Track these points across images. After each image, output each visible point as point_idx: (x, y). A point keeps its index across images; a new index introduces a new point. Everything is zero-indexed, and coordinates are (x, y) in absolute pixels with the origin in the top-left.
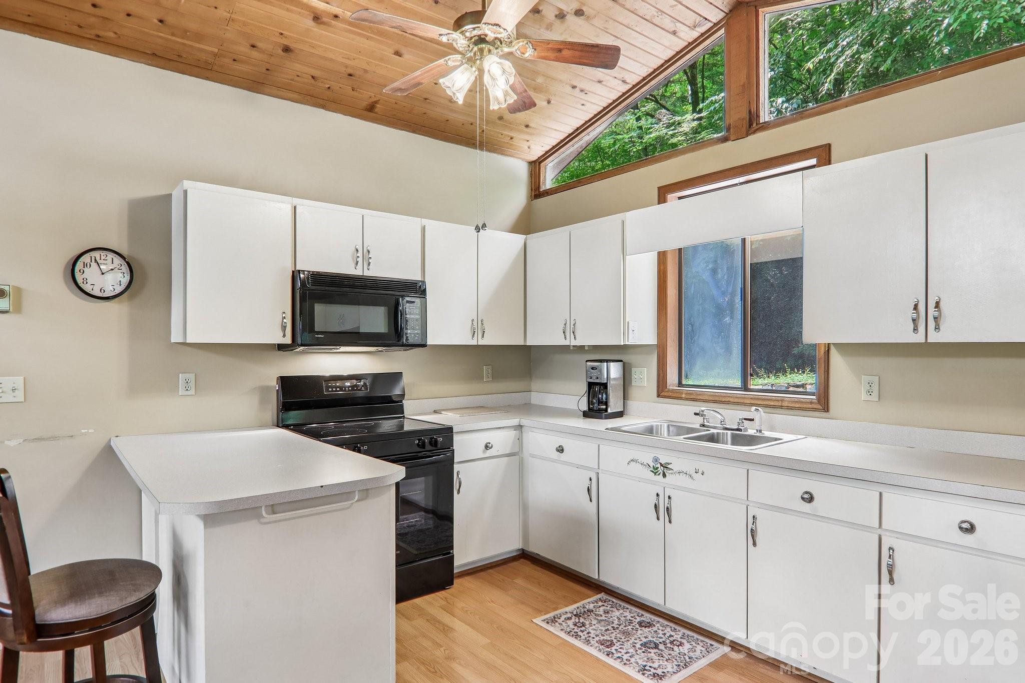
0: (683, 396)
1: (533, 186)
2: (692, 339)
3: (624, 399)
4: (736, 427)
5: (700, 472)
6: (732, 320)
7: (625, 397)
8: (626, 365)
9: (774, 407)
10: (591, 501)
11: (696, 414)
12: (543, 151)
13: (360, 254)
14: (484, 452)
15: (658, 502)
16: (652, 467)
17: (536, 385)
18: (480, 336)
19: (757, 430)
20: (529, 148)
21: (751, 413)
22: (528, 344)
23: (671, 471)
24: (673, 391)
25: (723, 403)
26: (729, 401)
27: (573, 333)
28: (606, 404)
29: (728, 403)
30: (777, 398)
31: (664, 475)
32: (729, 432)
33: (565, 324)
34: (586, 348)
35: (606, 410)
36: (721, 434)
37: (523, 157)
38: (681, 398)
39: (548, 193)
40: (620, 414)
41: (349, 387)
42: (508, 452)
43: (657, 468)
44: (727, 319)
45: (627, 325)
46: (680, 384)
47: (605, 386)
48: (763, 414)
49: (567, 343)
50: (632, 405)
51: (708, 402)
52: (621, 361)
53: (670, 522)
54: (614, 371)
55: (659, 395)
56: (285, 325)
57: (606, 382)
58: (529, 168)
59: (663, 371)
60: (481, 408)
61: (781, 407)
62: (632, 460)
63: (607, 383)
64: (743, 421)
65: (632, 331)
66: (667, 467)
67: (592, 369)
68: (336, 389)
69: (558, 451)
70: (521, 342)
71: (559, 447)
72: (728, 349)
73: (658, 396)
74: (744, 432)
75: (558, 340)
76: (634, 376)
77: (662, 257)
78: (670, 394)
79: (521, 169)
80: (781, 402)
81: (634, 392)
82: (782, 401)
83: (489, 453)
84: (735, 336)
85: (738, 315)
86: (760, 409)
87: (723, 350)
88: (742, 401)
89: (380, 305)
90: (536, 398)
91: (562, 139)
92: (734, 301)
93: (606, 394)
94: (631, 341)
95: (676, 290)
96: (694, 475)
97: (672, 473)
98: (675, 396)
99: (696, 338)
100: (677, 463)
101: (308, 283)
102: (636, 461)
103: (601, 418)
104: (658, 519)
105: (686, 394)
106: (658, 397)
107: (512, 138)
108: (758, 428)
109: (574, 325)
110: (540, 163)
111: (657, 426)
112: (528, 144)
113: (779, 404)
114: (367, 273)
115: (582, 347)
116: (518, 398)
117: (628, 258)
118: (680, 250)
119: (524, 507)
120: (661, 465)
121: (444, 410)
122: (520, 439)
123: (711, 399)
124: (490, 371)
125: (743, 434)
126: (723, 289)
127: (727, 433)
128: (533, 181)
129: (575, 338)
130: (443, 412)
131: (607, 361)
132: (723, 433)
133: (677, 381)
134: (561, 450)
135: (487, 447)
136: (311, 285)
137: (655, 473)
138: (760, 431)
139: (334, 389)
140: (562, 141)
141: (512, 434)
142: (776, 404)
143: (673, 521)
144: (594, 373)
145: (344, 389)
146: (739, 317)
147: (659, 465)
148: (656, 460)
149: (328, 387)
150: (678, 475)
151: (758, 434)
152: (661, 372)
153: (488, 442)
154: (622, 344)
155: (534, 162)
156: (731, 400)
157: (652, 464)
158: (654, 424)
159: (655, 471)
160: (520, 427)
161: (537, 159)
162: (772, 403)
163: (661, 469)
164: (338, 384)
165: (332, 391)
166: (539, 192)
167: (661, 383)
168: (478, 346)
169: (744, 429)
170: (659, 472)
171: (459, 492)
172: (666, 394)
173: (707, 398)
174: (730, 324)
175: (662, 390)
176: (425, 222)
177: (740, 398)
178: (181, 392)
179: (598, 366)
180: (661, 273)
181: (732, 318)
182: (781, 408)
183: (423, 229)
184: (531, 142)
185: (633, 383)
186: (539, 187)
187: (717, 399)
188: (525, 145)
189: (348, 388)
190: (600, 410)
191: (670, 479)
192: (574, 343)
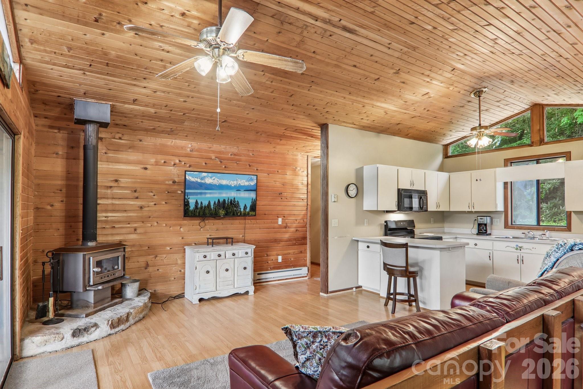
1: (444, 154)
3: (491, 229)
5: (534, 248)
8: (492, 218)
10: (490, 259)
11: (523, 233)
13: (411, 183)
15: (518, 258)
17: (446, 225)
18: (438, 208)
22: (451, 210)
23: (523, 249)
24: (510, 226)
25: (531, 230)
26: (534, 229)
27: (473, 207)
28: (486, 231)
31: (520, 250)
33: (469, 204)
35: (486, 233)
37: (441, 144)
38: (515, 229)
39: (451, 157)
40: (490, 234)
41: (402, 224)
45: (497, 205)
46: (512, 224)
47: (486, 225)
49: (470, 210)
50: (494, 231)
52: (490, 216)
53: (523, 264)
56: (396, 205)
57: (485, 223)
58: (442, 147)
62: (507, 246)
64: (541, 235)
66: (521, 247)
68: (399, 225)
73: (505, 228)
75: (466, 209)
76: (495, 221)
80: (554, 229)
81: (494, 227)
90: (447, 230)
93: (486, 227)
98: (512, 228)
100: (525, 246)
102: (509, 246)
103: (485, 235)
104: (518, 263)
109: (473, 204)
110: (448, 146)
114: (413, 188)
117: (497, 183)
120: (519, 247)
128: (444, 152)
131: (486, 216)
134: (476, 245)
136: (403, 193)
138: (548, 238)
143: (524, 263)
144: (481, 220)
147: (518, 247)
148: (517, 246)
150: (525, 249)
152: (506, 220)
155: (445, 145)
157: (515, 247)
159: (517, 249)
163: (519, 248)
164: (399, 223)
166: (447, 156)
167: (506, 223)
168: (437, 211)
172: (508, 227)
175: (506, 226)
176: (425, 171)
177: (537, 228)
178: (365, 225)
179: (482, 218)
183: (425, 173)
185: (494, 224)
186: (447, 154)
188: (442, 140)
190: (483, 233)
191: (522, 251)
192: (473, 210)
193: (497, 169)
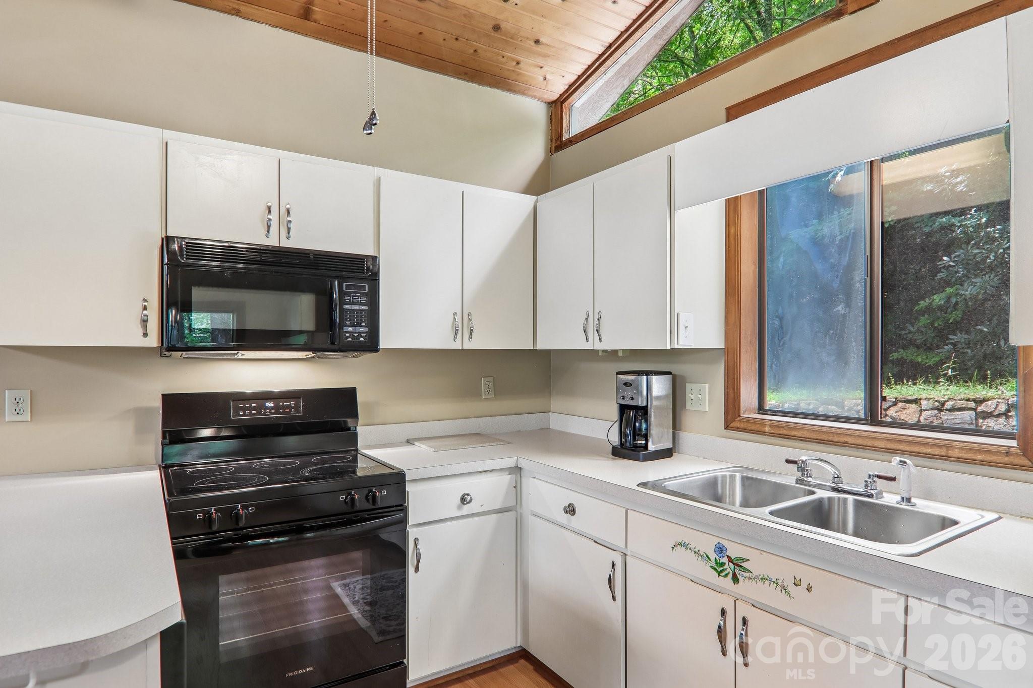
0: (767, 429)
1: (554, 135)
2: (780, 341)
3: (674, 428)
4: (861, 489)
5: (804, 585)
6: (848, 309)
7: (676, 426)
8: (678, 380)
9: (931, 456)
10: (614, 599)
11: (788, 461)
12: (565, 84)
13: (274, 216)
14: (459, 508)
15: (725, 623)
16: (713, 560)
17: (556, 403)
18: (466, 336)
19: (903, 498)
20: (545, 79)
21: (892, 465)
22: (540, 347)
23: (747, 574)
24: (750, 421)
25: (835, 445)
26: (846, 443)
27: (597, 331)
28: (646, 437)
29: (845, 444)
30: (938, 441)
31: (735, 579)
32: (851, 498)
33: (587, 319)
34: (620, 354)
35: (646, 447)
36: (836, 500)
37: (538, 95)
38: (763, 433)
39: (572, 141)
40: (666, 454)
41: (270, 408)
42: (498, 506)
43: (723, 564)
44: (840, 308)
45: (675, 318)
46: (761, 409)
47: (644, 410)
48: (914, 469)
49: (588, 346)
50: (687, 438)
51: (809, 441)
52: (669, 373)
53: (746, 665)
54: (659, 386)
55: (728, 427)
56: (146, 318)
57: (645, 404)
58: (548, 112)
59: (734, 389)
60: (479, 437)
61: (946, 458)
62: (680, 544)
63: (647, 406)
64: (875, 479)
65: (684, 328)
66: (741, 566)
67: (625, 384)
68: (251, 412)
69: (566, 512)
70: (529, 346)
71: (569, 506)
72: (842, 356)
74: (877, 499)
75: (578, 343)
76: (689, 396)
77: (733, 206)
78: (745, 425)
79: (537, 111)
80: (945, 449)
81: (689, 420)
82: (948, 447)
83: (466, 510)
84: (854, 334)
85: (859, 300)
86: (908, 461)
87: (833, 358)
88: (870, 443)
89: (303, 291)
90: (557, 422)
91: (590, 63)
92: (852, 279)
93: (646, 421)
94: (683, 343)
95: (755, 265)
96: (792, 588)
97: (749, 578)
98: (754, 429)
99: (787, 338)
100: (760, 561)
101: (182, 256)
102: (686, 546)
103: (637, 459)
104: (725, 656)
105: (771, 426)
106: (725, 429)
107: (518, 63)
108: (906, 495)
109: (599, 319)
110: (562, 103)
111: (724, 477)
112: (542, 72)
113: (943, 452)
114: (285, 244)
115: (615, 352)
116: (532, 421)
117: (679, 214)
118: (761, 193)
119: (522, 587)
120: (731, 560)
121: (419, 439)
122: (517, 488)
123: (814, 436)
124: (491, 385)
125: (874, 504)
126: (832, 261)
127: (845, 500)
128: (554, 128)
129: (600, 338)
130: (416, 443)
131: (648, 373)
132: (839, 498)
133: (756, 405)
134: (571, 510)
135: (464, 500)
136: (187, 259)
137: (719, 573)
138: (909, 500)
139: (248, 412)
140: (590, 67)
141: (506, 478)
142: (936, 451)
143: (750, 664)
144: (629, 393)
145: (263, 411)
146: (861, 304)
147: (725, 560)
148: (720, 549)
149: (237, 410)
150: (760, 583)
151: (904, 506)
152: (731, 392)
153: (466, 492)
154: (669, 347)
155: (555, 102)
156: (850, 440)
157: (713, 556)
158: (719, 474)
159: (719, 568)
160: (516, 470)
161: (559, 98)
162: (928, 450)
163: (729, 567)
164: (253, 405)
165: (244, 415)
166: (561, 142)
167: (731, 406)
168: (462, 350)
169: (877, 494)
170: (726, 572)
171: (417, 569)
172: (739, 425)
173: (805, 434)
174: (844, 316)
175: (733, 419)
176: (381, 172)
177: (867, 437)
179: (632, 380)
180: (732, 238)
181: (848, 305)
182: (946, 460)
183: (377, 183)
184: (545, 69)
185: (688, 407)
186: (561, 135)
187: (825, 437)
188: (538, 75)
189: (270, 411)
190: (636, 447)
191: (745, 587)
192: (599, 346)
193: (680, 148)
